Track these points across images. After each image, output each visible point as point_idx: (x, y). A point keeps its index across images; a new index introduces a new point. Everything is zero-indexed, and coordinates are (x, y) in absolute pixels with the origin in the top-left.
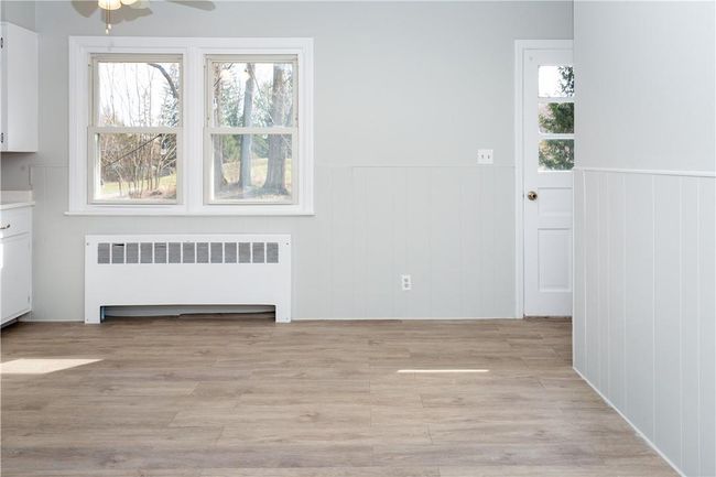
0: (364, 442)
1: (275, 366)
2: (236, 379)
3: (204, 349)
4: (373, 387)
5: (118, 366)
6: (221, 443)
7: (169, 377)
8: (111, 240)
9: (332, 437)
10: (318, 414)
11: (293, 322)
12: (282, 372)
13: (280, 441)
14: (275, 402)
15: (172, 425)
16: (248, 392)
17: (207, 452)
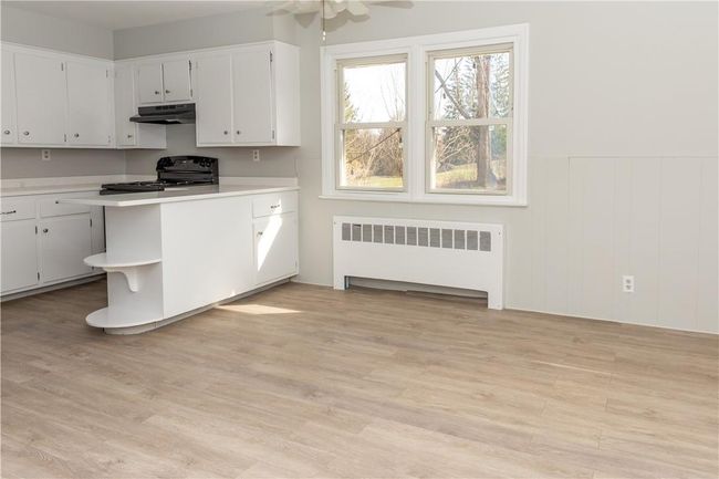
0: (526, 429)
1: (471, 346)
2: (431, 351)
3: (416, 321)
4: (558, 382)
5: (345, 325)
6: (398, 401)
7: (379, 340)
8: (352, 220)
9: (497, 418)
10: (492, 395)
11: (504, 310)
12: (475, 353)
13: (447, 410)
14: (457, 377)
15: (366, 378)
16: (438, 364)
17: (384, 405)
